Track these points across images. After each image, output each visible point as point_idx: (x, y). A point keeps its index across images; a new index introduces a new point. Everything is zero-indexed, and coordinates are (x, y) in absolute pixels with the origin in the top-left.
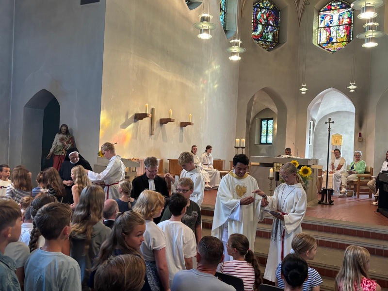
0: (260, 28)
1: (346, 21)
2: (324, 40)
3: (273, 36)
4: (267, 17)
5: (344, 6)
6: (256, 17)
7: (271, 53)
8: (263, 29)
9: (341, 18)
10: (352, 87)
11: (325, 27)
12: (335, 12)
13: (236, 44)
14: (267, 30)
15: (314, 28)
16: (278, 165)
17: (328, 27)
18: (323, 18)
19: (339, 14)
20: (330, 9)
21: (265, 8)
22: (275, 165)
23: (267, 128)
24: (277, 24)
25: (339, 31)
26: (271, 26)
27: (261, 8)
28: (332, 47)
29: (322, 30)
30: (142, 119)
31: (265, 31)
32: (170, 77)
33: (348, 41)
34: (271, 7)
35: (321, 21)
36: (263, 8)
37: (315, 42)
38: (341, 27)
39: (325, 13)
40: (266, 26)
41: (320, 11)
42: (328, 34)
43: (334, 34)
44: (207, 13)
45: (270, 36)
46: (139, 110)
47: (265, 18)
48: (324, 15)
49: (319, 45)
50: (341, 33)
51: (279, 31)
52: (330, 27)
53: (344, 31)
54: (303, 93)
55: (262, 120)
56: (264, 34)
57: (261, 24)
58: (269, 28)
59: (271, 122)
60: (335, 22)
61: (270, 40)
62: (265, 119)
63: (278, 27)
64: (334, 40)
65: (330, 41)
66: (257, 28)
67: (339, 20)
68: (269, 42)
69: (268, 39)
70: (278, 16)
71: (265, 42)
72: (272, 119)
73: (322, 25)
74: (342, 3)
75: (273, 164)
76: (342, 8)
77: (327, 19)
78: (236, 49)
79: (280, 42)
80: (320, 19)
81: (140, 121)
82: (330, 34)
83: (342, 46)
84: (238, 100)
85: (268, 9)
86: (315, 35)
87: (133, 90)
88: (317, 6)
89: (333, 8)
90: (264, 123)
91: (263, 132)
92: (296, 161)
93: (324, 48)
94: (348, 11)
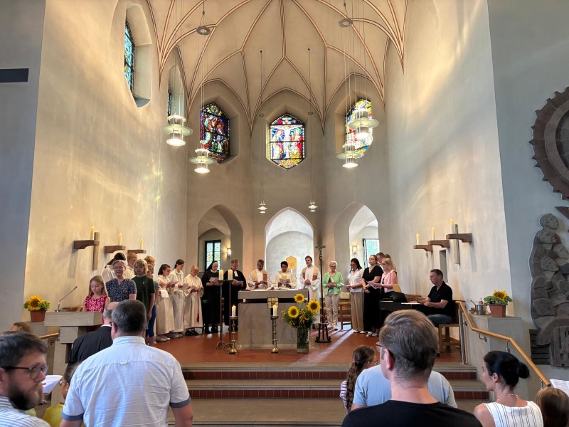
0: (208, 136)
1: (297, 138)
2: (277, 156)
3: (223, 147)
4: (216, 125)
5: (294, 122)
6: (203, 124)
7: (223, 166)
8: (212, 137)
9: (292, 134)
10: (313, 207)
11: (277, 142)
12: (286, 127)
13: (203, 154)
14: (216, 139)
15: (267, 142)
16: (273, 299)
17: (280, 142)
18: (274, 132)
19: (290, 130)
20: (280, 124)
21: (213, 115)
22: (269, 300)
23: (214, 251)
24: (227, 134)
25: (292, 148)
26: (221, 135)
27: (208, 114)
28: (287, 164)
29: (274, 144)
30: (83, 248)
31: (214, 140)
32: (115, 189)
33: (302, 159)
34: (220, 114)
35: (273, 135)
36: (210, 114)
37: (269, 157)
38: (293, 144)
39: (276, 127)
40: (215, 134)
41: (270, 125)
42: (281, 150)
43: (286, 151)
44: (177, 114)
45: (220, 146)
46: (78, 235)
47: (213, 125)
48: (276, 129)
49: (272, 160)
50: (293, 150)
51: (229, 141)
52: (282, 142)
53: (296, 148)
54: (262, 212)
55: (206, 242)
56: (213, 143)
57: (209, 132)
58: (219, 138)
59: (218, 245)
60: (287, 138)
61: (220, 151)
62: (210, 242)
63: (227, 137)
64: (287, 157)
65: (283, 157)
66: (205, 136)
67: (291, 135)
68: (218, 153)
69: (217, 149)
70: (227, 125)
71: (215, 152)
72: (219, 241)
73: (274, 139)
74: (293, 119)
75: (267, 299)
76: (293, 124)
77: (278, 135)
78: (205, 160)
79: (231, 154)
80: (271, 133)
81: (80, 251)
82: (283, 150)
83: (295, 162)
84: (188, 219)
85: (217, 116)
86: (268, 150)
87: (72, 207)
88: (268, 119)
89: (284, 123)
90: (210, 246)
91: (208, 257)
92: (301, 295)
93: (278, 164)
94: (299, 128)
